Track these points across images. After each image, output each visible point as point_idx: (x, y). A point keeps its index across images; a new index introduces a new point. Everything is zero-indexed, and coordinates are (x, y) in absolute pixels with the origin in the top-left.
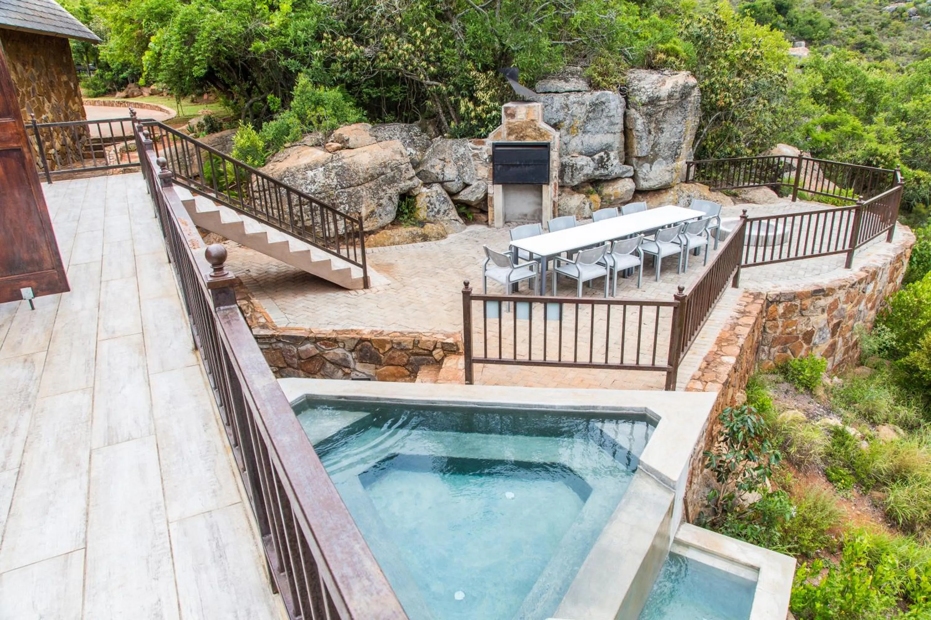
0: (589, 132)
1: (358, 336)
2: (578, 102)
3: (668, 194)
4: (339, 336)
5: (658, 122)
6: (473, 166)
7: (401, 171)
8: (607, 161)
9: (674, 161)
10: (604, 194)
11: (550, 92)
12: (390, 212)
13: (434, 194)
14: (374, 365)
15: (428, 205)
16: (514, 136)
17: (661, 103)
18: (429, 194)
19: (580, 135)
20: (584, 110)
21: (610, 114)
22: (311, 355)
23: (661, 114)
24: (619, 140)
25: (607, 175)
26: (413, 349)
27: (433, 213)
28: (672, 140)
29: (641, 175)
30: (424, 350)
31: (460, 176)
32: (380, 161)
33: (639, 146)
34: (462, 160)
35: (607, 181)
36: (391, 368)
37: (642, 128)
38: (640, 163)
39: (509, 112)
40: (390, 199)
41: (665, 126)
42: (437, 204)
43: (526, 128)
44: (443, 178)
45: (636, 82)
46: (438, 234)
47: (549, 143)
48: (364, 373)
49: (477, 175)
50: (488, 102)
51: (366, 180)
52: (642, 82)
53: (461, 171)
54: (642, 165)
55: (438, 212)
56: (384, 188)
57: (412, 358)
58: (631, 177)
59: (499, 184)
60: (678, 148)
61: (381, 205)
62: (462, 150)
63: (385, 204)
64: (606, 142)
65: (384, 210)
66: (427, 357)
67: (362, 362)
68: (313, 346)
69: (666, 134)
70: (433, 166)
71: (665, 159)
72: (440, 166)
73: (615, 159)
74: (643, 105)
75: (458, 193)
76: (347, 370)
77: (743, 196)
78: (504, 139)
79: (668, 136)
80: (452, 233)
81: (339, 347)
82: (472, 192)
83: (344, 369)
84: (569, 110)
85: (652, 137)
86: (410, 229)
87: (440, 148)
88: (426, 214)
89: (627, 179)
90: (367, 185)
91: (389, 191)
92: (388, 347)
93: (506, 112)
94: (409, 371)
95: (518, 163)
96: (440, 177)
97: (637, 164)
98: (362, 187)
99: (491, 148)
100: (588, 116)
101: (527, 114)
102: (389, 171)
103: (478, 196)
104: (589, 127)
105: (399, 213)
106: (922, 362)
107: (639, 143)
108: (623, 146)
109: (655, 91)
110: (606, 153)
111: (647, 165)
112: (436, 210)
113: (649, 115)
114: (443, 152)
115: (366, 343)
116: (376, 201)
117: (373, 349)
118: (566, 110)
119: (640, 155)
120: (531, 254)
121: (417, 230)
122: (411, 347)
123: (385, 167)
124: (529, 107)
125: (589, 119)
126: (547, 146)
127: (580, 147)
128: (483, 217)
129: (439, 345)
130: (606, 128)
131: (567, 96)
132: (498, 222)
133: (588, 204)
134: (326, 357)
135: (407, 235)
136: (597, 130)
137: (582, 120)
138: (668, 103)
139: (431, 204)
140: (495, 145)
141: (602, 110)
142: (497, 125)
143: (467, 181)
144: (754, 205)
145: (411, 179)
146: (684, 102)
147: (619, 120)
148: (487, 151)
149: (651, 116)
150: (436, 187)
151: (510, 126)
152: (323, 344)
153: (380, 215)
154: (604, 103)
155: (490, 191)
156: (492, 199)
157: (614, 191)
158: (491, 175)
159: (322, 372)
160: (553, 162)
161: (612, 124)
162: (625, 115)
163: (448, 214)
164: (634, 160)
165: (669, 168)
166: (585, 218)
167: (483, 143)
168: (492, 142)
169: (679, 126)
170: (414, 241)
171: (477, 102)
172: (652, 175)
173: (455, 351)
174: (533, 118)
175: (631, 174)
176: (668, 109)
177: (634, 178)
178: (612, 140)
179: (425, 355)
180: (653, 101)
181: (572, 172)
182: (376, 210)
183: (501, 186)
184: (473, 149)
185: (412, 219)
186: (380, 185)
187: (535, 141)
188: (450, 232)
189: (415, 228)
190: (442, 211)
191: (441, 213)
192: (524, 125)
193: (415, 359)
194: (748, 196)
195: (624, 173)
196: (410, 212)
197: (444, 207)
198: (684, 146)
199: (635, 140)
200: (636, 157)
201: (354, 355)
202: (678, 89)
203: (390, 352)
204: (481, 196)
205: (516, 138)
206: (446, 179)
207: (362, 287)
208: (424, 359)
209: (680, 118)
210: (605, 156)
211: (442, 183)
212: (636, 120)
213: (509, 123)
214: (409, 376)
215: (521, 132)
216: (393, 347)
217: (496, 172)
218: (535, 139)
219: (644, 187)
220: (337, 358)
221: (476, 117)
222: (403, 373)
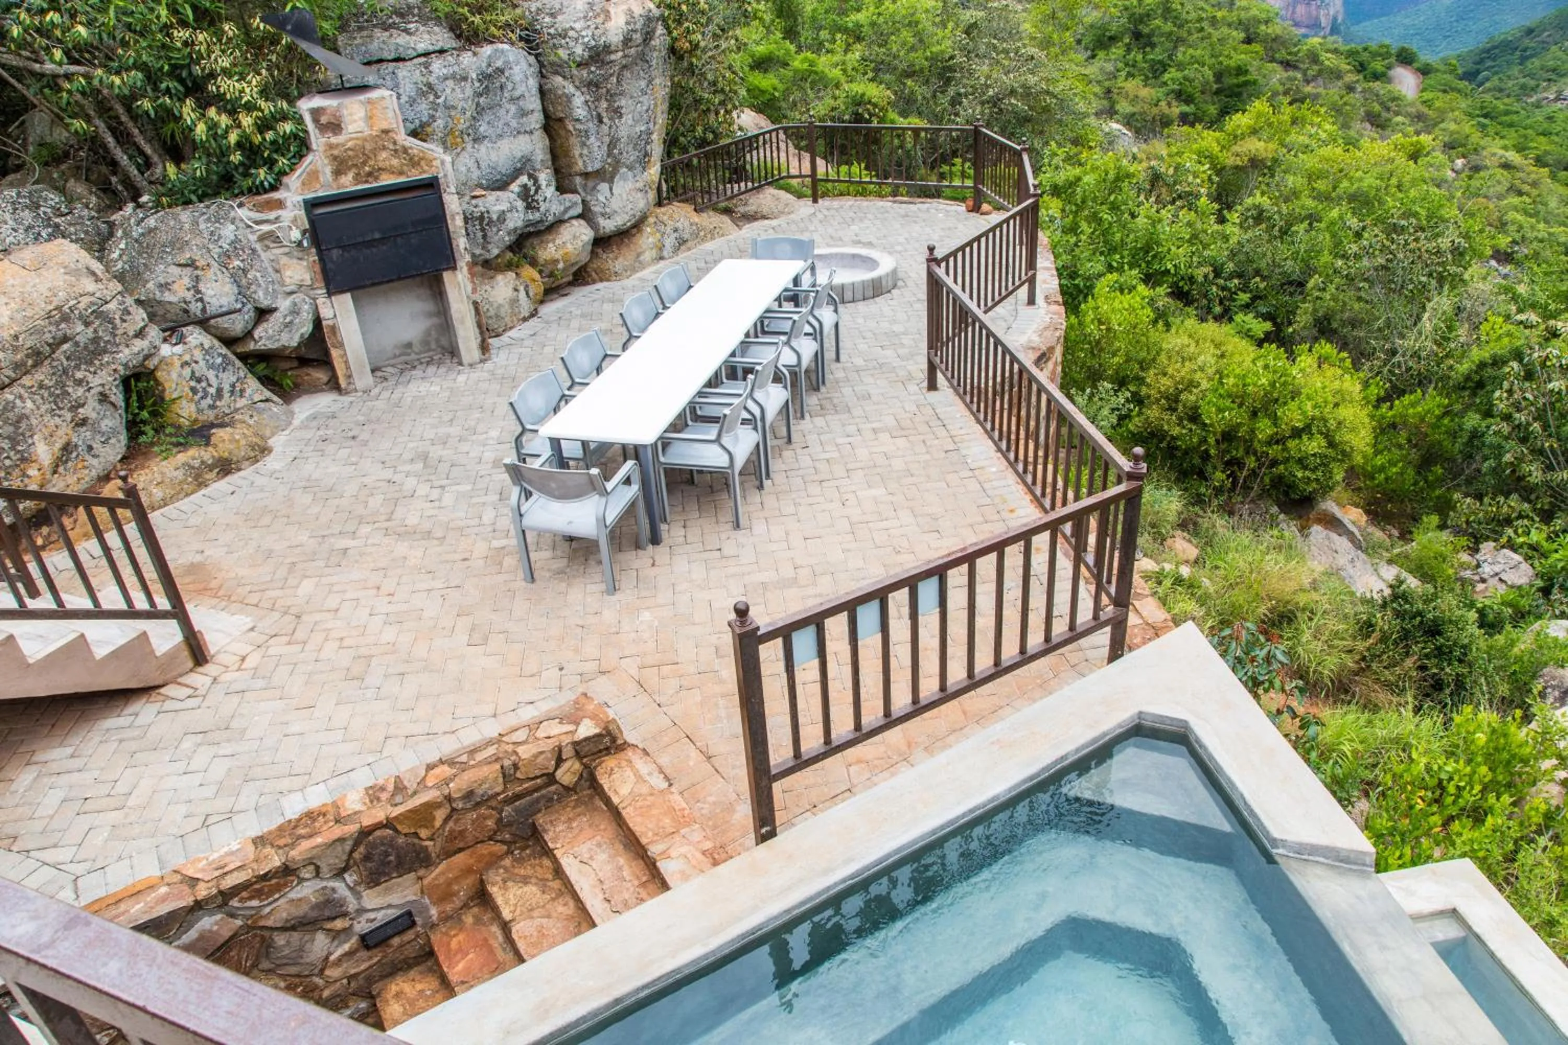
0: (485, 137)
1: (352, 828)
2: (453, 77)
3: (645, 235)
4: (293, 853)
5: (611, 96)
6: (266, 264)
7: (111, 321)
8: (536, 192)
9: (644, 169)
10: (541, 261)
11: (380, 61)
12: (114, 432)
13: (198, 355)
14: (412, 875)
15: (193, 383)
16: (350, 176)
17: (613, 57)
18: (187, 358)
19: (469, 146)
20: (469, 92)
21: (517, 93)
22: (222, 941)
23: (614, 80)
24: (540, 145)
25: (541, 221)
26: (505, 789)
27: (209, 401)
28: (637, 129)
29: (597, 209)
30: (536, 777)
31: (243, 293)
32: (42, 307)
33: (585, 152)
34: (238, 255)
35: (538, 233)
36: (460, 858)
37: (584, 113)
38: (590, 184)
39: (324, 120)
40: (103, 398)
41: (623, 103)
42: (211, 375)
43: (375, 151)
44: (204, 310)
45: (547, 19)
46: (253, 449)
47: (436, 178)
48: (390, 906)
49: (282, 284)
50: (262, 103)
51: (21, 369)
52: (560, 18)
53: (244, 282)
54: (594, 188)
55: (220, 391)
56: (79, 375)
57: (508, 809)
58: (579, 216)
59: (342, 292)
60: (647, 143)
61: (84, 422)
62: (228, 231)
63: (93, 415)
64: (519, 155)
65: (96, 431)
66: (544, 792)
67: (378, 884)
68: (219, 917)
69: (628, 119)
70: (165, 286)
71: (630, 168)
72: (186, 281)
73: (548, 185)
74: (579, 65)
75: (249, 334)
76: (339, 924)
77: (741, 209)
78: (327, 186)
79: (630, 122)
80: (273, 434)
81: (301, 880)
82: (287, 325)
83: (329, 926)
84: (437, 97)
85: (605, 128)
86: (182, 458)
87: (163, 237)
88: (193, 407)
89: (574, 222)
90: (27, 381)
91: (95, 381)
92: (440, 815)
93: (316, 121)
94: (503, 842)
95: (377, 236)
96: (195, 308)
97: (585, 187)
98: (16, 389)
99: (303, 212)
100: (478, 104)
101: (369, 118)
102: (80, 328)
103: (303, 330)
104: (483, 128)
105: (134, 427)
106: (1168, 423)
107: (584, 144)
108: (549, 156)
109: (597, 32)
110: (530, 176)
111: (604, 187)
112: (212, 391)
113: (592, 85)
114: (178, 244)
115: (378, 833)
116: (68, 416)
117: (401, 840)
118: (431, 98)
119: (590, 169)
120: (585, 444)
121: (195, 455)
122: (499, 789)
123: (65, 318)
124: (369, 102)
125: (480, 110)
126: (432, 185)
127: (476, 174)
128: (321, 375)
129: (568, 752)
130: (514, 124)
131: (427, 66)
132: (363, 379)
133: (522, 288)
134: (269, 923)
135: (179, 474)
136: (499, 131)
137: (468, 114)
138: (625, 56)
139: (199, 381)
140: (311, 205)
141: (502, 87)
142: (300, 156)
143: (265, 303)
144: (766, 222)
145: (140, 334)
146: (647, 50)
147: (534, 103)
148: (294, 220)
149: (597, 86)
150: (196, 337)
151: (336, 152)
152: (251, 898)
153: (90, 448)
154: (502, 71)
155: (326, 312)
156: (334, 329)
157: (561, 252)
158: (319, 276)
159: (265, 965)
160: (453, 219)
161: (523, 113)
162: (542, 92)
163: (242, 391)
164: (578, 180)
165: (640, 185)
166: (525, 319)
167: (280, 204)
168: (300, 198)
169: (644, 99)
170: (201, 484)
171: (232, 108)
172: (615, 204)
173: (607, 749)
174: (385, 126)
175: (579, 210)
176: (625, 67)
177: (586, 215)
178: (530, 148)
179: (537, 789)
180: (598, 55)
181: (483, 230)
182: (75, 440)
183: (348, 296)
184: (258, 223)
185: (169, 430)
186: (65, 372)
187: (402, 179)
188: (268, 433)
189: (192, 452)
190: (226, 387)
191: (226, 395)
192: (368, 147)
193: (516, 810)
194: (751, 208)
195: (567, 210)
196: (154, 414)
197: (228, 378)
198: (655, 137)
199: (573, 140)
200: (581, 175)
201: (350, 878)
202: (639, 26)
203: (451, 824)
204: (307, 329)
205: (357, 179)
206: (211, 310)
207: (190, 664)
208: (537, 801)
209: (643, 84)
210: (530, 183)
211: (203, 323)
212: (569, 98)
213: (331, 147)
214: (509, 852)
215: (364, 163)
216: (453, 810)
217: (330, 266)
218: (401, 173)
219: (607, 230)
220: (304, 909)
221: (239, 145)
222: (491, 854)
